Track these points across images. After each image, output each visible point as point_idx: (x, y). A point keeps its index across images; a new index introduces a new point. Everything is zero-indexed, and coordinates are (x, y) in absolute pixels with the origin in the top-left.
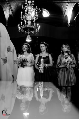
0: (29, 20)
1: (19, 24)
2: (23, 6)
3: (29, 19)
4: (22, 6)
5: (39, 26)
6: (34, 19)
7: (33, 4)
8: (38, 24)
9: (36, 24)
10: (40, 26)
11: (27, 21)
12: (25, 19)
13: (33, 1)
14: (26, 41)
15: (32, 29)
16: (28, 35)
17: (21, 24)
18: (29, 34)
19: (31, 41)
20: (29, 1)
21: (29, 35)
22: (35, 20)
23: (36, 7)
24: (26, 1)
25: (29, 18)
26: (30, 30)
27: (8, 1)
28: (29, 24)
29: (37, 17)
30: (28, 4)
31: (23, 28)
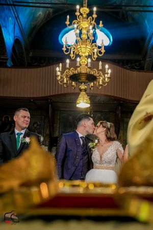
0: (84, 55)
1: (61, 65)
2: (68, 20)
3: (85, 53)
4: (66, 21)
5: (108, 69)
6: (94, 53)
7: (95, 16)
8: (107, 66)
10: (110, 71)
11: (78, 56)
12: (72, 52)
13: (95, 9)
14: (78, 106)
15: (91, 78)
16: (82, 93)
17: (68, 66)
18: (85, 90)
19: (89, 105)
20: (84, 8)
21: (84, 93)
22: (96, 56)
23: (101, 22)
24: (78, 7)
25: (83, 50)
26: (87, 80)
27: (12, 3)
28: (84, 64)
29: (103, 48)
30: (81, 14)
31: (71, 73)
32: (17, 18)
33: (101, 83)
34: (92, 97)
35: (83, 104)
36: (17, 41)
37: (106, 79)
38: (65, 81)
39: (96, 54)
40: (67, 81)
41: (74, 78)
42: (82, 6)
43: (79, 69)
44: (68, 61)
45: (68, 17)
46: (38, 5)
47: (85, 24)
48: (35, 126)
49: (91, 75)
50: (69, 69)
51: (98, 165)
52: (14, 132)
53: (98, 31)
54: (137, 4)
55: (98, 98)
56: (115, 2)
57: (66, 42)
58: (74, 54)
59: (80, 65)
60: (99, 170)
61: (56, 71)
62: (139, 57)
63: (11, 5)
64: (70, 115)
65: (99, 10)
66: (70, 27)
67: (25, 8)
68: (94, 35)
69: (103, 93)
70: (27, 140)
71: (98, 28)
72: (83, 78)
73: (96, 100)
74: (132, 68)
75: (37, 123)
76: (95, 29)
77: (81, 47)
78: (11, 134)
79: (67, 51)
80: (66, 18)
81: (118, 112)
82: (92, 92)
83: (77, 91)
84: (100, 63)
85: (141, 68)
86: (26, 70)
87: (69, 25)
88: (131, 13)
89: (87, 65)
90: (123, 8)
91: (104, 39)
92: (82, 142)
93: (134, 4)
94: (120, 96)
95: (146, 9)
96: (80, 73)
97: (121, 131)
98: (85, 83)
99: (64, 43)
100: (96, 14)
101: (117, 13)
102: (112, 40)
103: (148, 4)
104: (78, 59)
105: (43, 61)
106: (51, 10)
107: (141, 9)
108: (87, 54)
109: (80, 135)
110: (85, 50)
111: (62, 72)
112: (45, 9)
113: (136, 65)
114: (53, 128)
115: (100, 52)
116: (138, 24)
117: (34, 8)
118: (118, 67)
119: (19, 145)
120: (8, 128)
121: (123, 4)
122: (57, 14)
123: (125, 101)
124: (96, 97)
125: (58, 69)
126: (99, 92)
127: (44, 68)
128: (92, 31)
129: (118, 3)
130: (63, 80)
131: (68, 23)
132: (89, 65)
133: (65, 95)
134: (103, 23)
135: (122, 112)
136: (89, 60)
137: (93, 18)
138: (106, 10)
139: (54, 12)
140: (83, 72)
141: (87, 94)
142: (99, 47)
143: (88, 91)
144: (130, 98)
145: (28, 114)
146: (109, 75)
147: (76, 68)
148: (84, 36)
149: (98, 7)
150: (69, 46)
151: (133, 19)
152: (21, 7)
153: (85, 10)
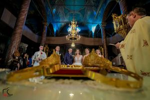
2: (69, 25)
3: (74, 32)
7: (76, 24)
8: (79, 36)
13: (76, 22)
22: (76, 33)
23: (78, 25)
28: (73, 35)
29: (78, 32)
32: (57, 25)
35: (73, 45)
36: (57, 31)
41: (71, 39)
47: (74, 26)
53: (77, 28)
63: (56, 22)
67: (59, 23)
83: (72, 42)
85: (88, 37)
86: (59, 37)
91: (78, 30)
96: (72, 37)
98: (74, 40)
99: (68, 31)
102: (80, 30)
103: (89, 22)
105: (63, 35)
107: (87, 23)
116: (87, 26)
122: (67, 24)
123: (84, 45)
124: (76, 44)
125: (67, 37)
127: (63, 37)
130: (68, 39)
132: (75, 36)
141: (74, 43)
145: (59, 47)
153: (74, 23)
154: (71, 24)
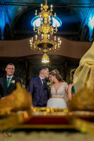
1: (32, 38)
2: (36, 13)
3: (46, 31)
6: (51, 31)
7: (52, 10)
8: (59, 39)
9: (57, 39)
10: (60, 42)
11: (42, 33)
12: (39, 31)
13: (52, 6)
14: (42, 62)
15: (50, 46)
16: (45, 54)
17: (36, 39)
19: (49, 61)
20: (45, 6)
21: (46, 54)
22: (52, 33)
23: (55, 13)
24: (42, 5)
25: (45, 30)
26: (47, 47)
27: (4, 3)
28: (46, 37)
29: (57, 28)
30: (44, 9)
31: (38, 43)
32: (7, 12)
33: (55, 49)
34: (50, 57)
35: (45, 60)
37: (59, 46)
38: (35, 48)
39: (52, 32)
40: (36, 47)
41: (40, 45)
42: (44, 4)
43: (43, 40)
44: (36, 36)
45: (36, 11)
46: (19, 4)
47: (46, 15)
48: (18, 73)
49: (50, 44)
50: (37, 41)
51: (54, 96)
52: (6, 77)
53: (53, 19)
54: (76, 3)
55: (54, 57)
56: (63, 2)
57: (35, 25)
58: (40, 32)
59: (44, 38)
60: (56, 99)
61: (30, 42)
62: (77, 33)
63: (3, 4)
64: (38, 67)
65: (54, 6)
66: (38, 16)
67: (11, 6)
68: (51, 21)
69: (57, 54)
70: (14, 82)
71: (54, 17)
72: (45, 46)
73: (53, 58)
74: (73, 40)
75: (19, 72)
76: (52, 17)
77: (44, 28)
78: (4, 78)
79: (36, 30)
80: (35, 12)
81: (66, 65)
82: (50, 53)
83: (42, 53)
84: (55, 37)
85: (78, 40)
86: (12, 41)
87: (37, 15)
88: (72, 8)
89: (47, 38)
90: (68, 5)
91: (57, 23)
92: (43, 82)
93: (74, 3)
94: (67, 56)
95: (81, 5)
96: (44, 43)
97: (67, 76)
98: (46, 48)
99: (34, 26)
100: (53, 9)
101: (64, 8)
102: (61, 24)
103: (82, 3)
104: (42, 35)
105: (22, 36)
106: (26, 7)
107: (78, 6)
108: (47, 32)
109: (41, 79)
110: (46, 30)
111: (33, 43)
112: (23, 6)
113: (75, 38)
114: (28, 75)
115: (55, 31)
116: (76, 14)
117: (17, 6)
118: (65, 39)
119: (8, 85)
120: (2, 75)
121: (68, 3)
122: (29, 9)
123: (69, 58)
124: (53, 56)
126: (54, 54)
127: (23, 40)
128: (50, 19)
129: (65, 3)
130: (34, 47)
131: (36, 14)
132: (49, 38)
133: (34, 55)
134: (56, 14)
135: (68, 65)
136: (49, 35)
137: (51, 11)
138: (58, 7)
139: (28, 8)
140: (45, 42)
141: (47, 54)
142: (55, 28)
143: (48, 53)
144: (72, 57)
146: (60, 44)
147: (41, 40)
148: (46, 22)
149: (53, 5)
150: (37, 27)
151: (74, 11)
152: (9, 6)
153: (46, 7)
154: (39, 11)
